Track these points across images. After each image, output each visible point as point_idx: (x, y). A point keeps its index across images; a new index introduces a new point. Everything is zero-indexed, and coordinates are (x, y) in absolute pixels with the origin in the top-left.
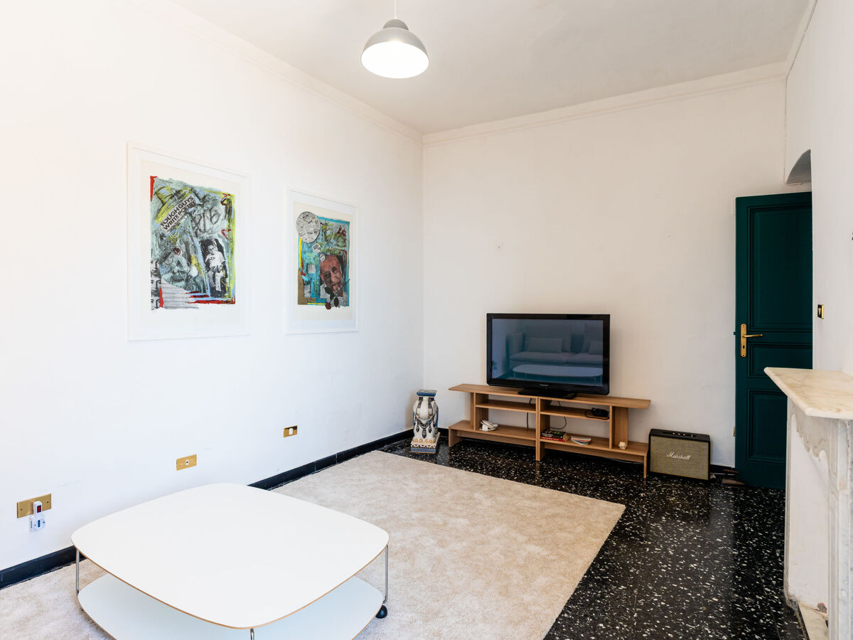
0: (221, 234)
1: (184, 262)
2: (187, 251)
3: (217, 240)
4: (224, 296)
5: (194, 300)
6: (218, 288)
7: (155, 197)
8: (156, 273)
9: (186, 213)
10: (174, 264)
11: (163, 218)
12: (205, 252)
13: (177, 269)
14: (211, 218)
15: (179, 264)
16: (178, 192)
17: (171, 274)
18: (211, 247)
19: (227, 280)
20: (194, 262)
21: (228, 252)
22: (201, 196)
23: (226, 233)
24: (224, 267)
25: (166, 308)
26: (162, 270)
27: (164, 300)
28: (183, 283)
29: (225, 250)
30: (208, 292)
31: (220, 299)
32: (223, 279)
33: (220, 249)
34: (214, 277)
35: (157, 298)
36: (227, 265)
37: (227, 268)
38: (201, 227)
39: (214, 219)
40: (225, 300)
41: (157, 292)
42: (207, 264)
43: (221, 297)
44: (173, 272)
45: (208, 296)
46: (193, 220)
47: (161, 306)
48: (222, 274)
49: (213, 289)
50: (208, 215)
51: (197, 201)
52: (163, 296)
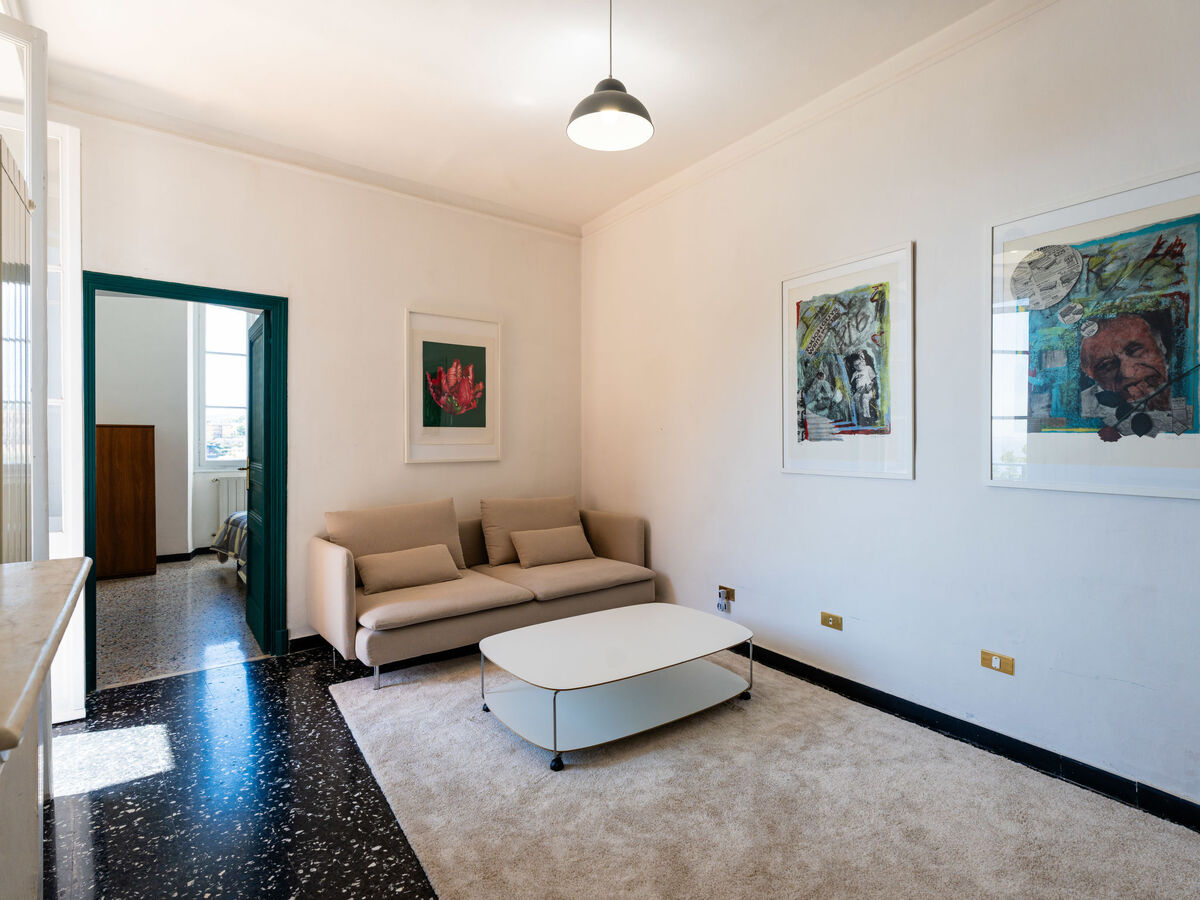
0: (870, 341)
1: (828, 386)
2: (831, 372)
3: (865, 352)
4: (875, 424)
5: (837, 430)
6: (867, 414)
7: (801, 323)
8: (802, 404)
9: (829, 329)
10: (818, 391)
11: (806, 344)
12: (852, 370)
13: (821, 395)
14: (858, 324)
15: (823, 390)
16: (822, 308)
17: (815, 403)
18: (857, 362)
19: (879, 402)
20: (838, 384)
21: (879, 363)
22: (846, 303)
23: (878, 338)
24: (875, 386)
25: (811, 440)
26: (807, 400)
27: (809, 431)
28: (826, 411)
29: (875, 362)
30: (855, 421)
31: (869, 428)
32: (873, 402)
33: (869, 361)
34: (861, 398)
35: (803, 429)
36: (878, 382)
37: (879, 386)
38: (847, 340)
39: (861, 326)
40: (876, 428)
41: (803, 424)
42: (854, 384)
43: (870, 425)
44: (818, 401)
45: (854, 425)
46: (837, 333)
47: (806, 438)
48: (871, 394)
49: (859, 415)
50: (854, 323)
51: (842, 310)
52: (808, 427)
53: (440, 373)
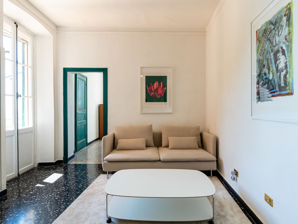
0: (284, 40)
1: (267, 71)
2: (268, 64)
3: (282, 48)
4: (286, 90)
5: (270, 95)
6: (282, 85)
7: (258, 41)
8: (258, 83)
9: (267, 40)
10: (264, 75)
11: (259, 51)
12: (276, 59)
13: (265, 77)
14: (279, 32)
15: (265, 74)
16: (265, 30)
17: (262, 81)
18: (278, 54)
19: (288, 76)
20: (271, 70)
21: (288, 52)
22: (274, 23)
23: (287, 37)
24: (286, 67)
25: (261, 102)
26: (260, 80)
27: (261, 97)
28: (266, 85)
29: (286, 53)
30: (277, 89)
31: (283, 92)
32: (285, 76)
33: (284, 54)
34: (280, 75)
35: (258, 96)
36: (288, 64)
37: (288, 66)
38: (274, 44)
39: (280, 33)
40: (286, 92)
41: (258, 93)
42: (277, 68)
43: (284, 91)
44: (263, 80)
45: (277, 91)
46: (270, 41)
47: (259, 101)
48: (284, 72)
49: (280, 85)
50: (277, 33)
51: (272, 27)
52: (260, 95)
53: (151, 85)
